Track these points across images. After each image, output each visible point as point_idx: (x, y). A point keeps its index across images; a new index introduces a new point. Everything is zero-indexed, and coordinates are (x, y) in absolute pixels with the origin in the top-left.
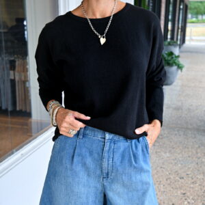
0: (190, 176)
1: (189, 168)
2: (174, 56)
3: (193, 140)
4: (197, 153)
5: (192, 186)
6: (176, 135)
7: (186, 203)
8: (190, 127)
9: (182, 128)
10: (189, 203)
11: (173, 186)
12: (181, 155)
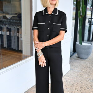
11: (82, 91)
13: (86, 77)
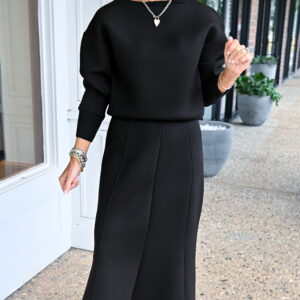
0: (243, 256)
1: (246, 245)
2: (266, 80)
3: (267, 206)
4: (266, 224)
5: (241, 270)
6: (242, 197)
7: (222, 293)
8: (268, 186)
9: (255, 188)
10: (227, 293)
11: (211, 269)
12: (239, 227)
13: (218, 228)
